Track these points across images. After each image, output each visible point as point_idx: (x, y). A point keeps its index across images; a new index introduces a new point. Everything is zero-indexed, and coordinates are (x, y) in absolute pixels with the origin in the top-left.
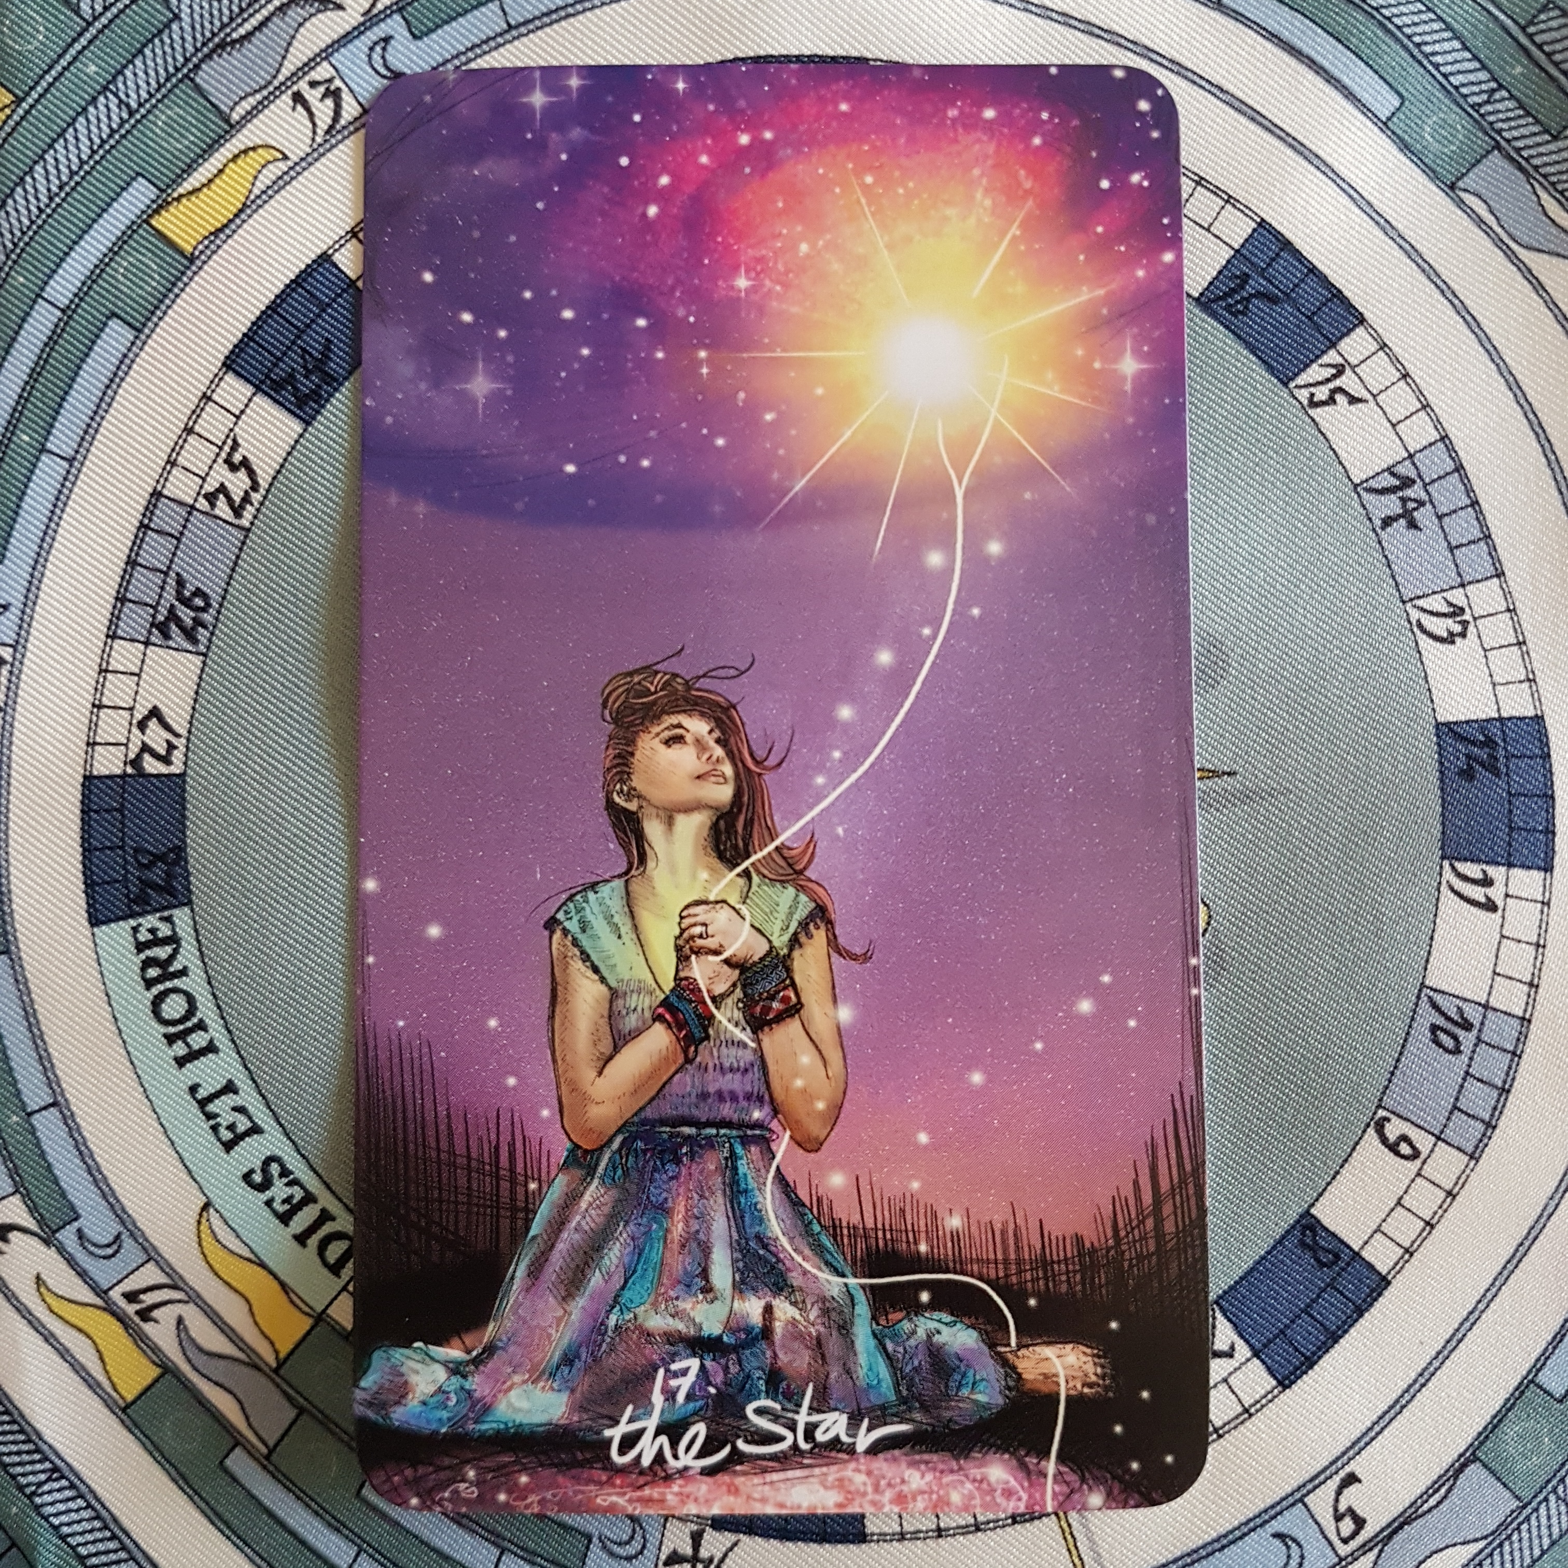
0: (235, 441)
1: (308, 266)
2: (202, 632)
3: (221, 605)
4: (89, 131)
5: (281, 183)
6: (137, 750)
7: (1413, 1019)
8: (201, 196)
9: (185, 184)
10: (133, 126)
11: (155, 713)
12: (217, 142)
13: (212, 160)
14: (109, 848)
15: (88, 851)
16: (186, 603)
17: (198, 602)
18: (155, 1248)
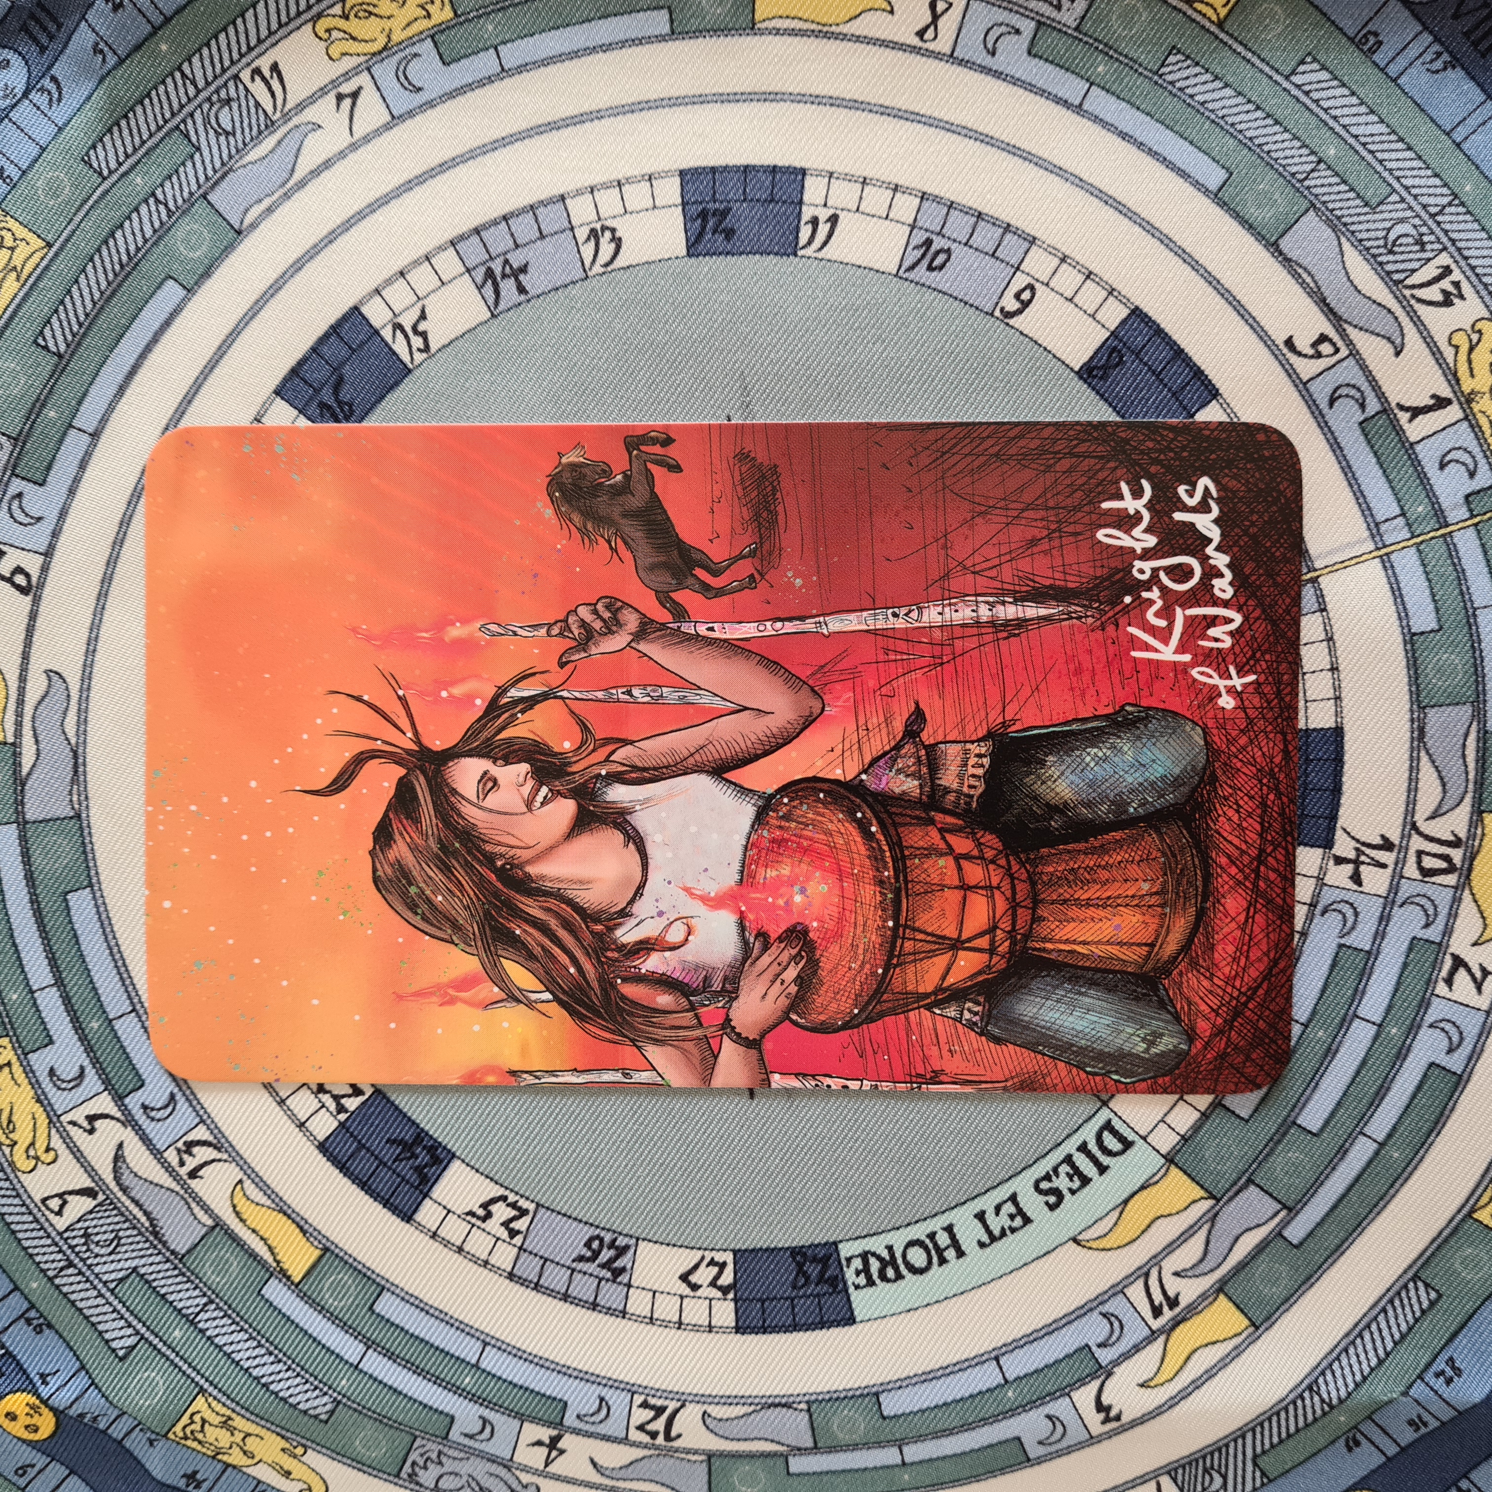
0: (467, 1214)
1: (328, 1159)
2: (621, 1241)
3: (598, 1226)
4: (225, 1334)
5: (261, 1184)
6: (715, 1291)
7: (923, 285)
8: (274, 1245)
9: (265, 1257)
10: (221, 1299)
11: (684, 1278)
12: (230, 1235)
13: (245, 1238)
14: (793, 1310)
15: (795, 1328)
16: (596, 1254)
17: (595, 1245)
18: (1113, 1286)
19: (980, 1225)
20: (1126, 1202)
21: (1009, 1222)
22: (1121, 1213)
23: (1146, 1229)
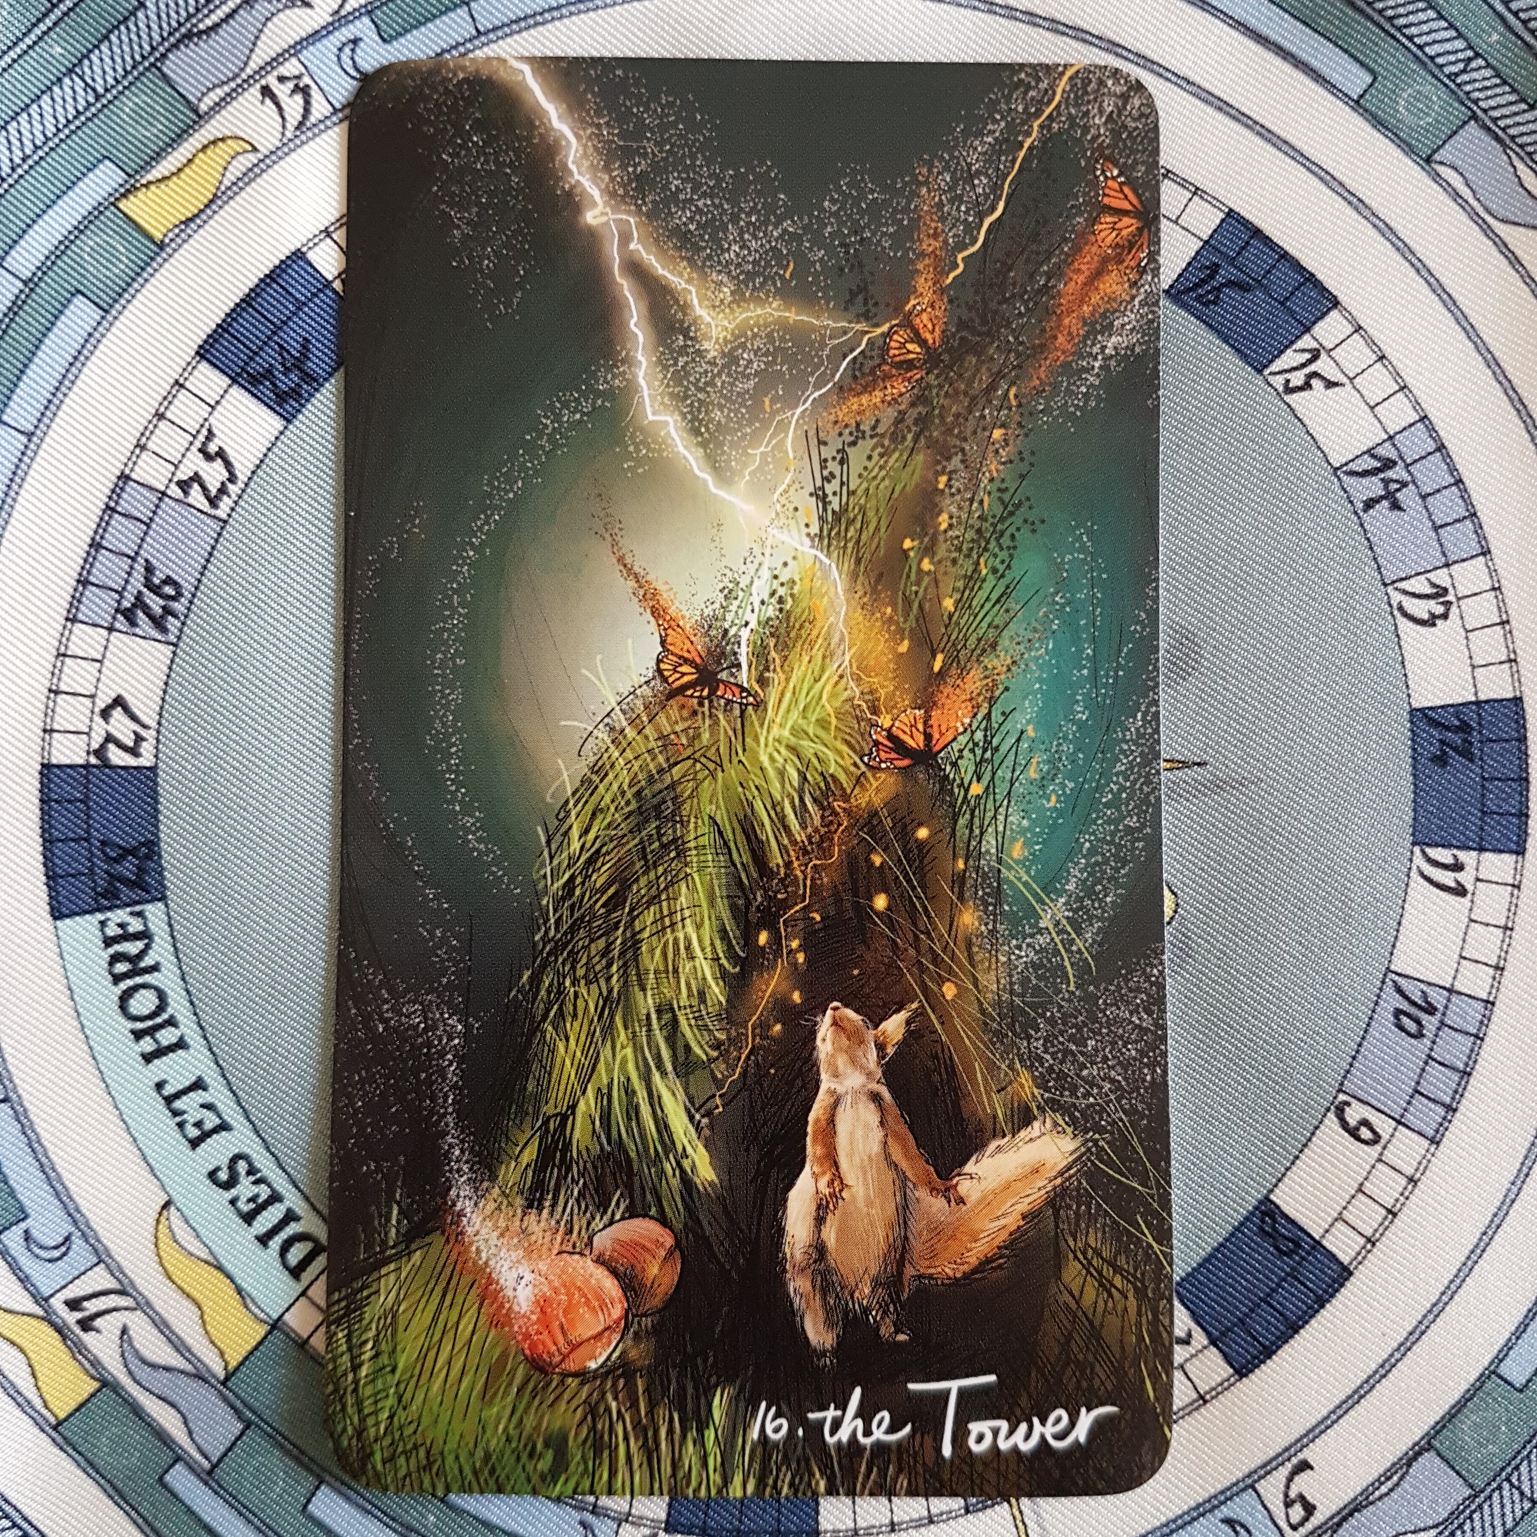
0: (210, 431)
1: (282, 262)
2: (172, 624)
3: (194, 595)
4: (55, 110)
5: (251, 175)
6: (101, 740)
7: (1376, 1003)
8: (171, 184)
9: (154, 172)
10: (100, 111)
11: (119, 702)
12: (185, 131)
13: (181, 149)
14: (73, 840)
15: (48, 842)
16: (155, 590)
17: (169, 590)
18: (106, 1250)
19: (187, 1083)
20: (220, 1268)
21: (192, 1121)
22: (206, 1262)
23: (183, 1291)
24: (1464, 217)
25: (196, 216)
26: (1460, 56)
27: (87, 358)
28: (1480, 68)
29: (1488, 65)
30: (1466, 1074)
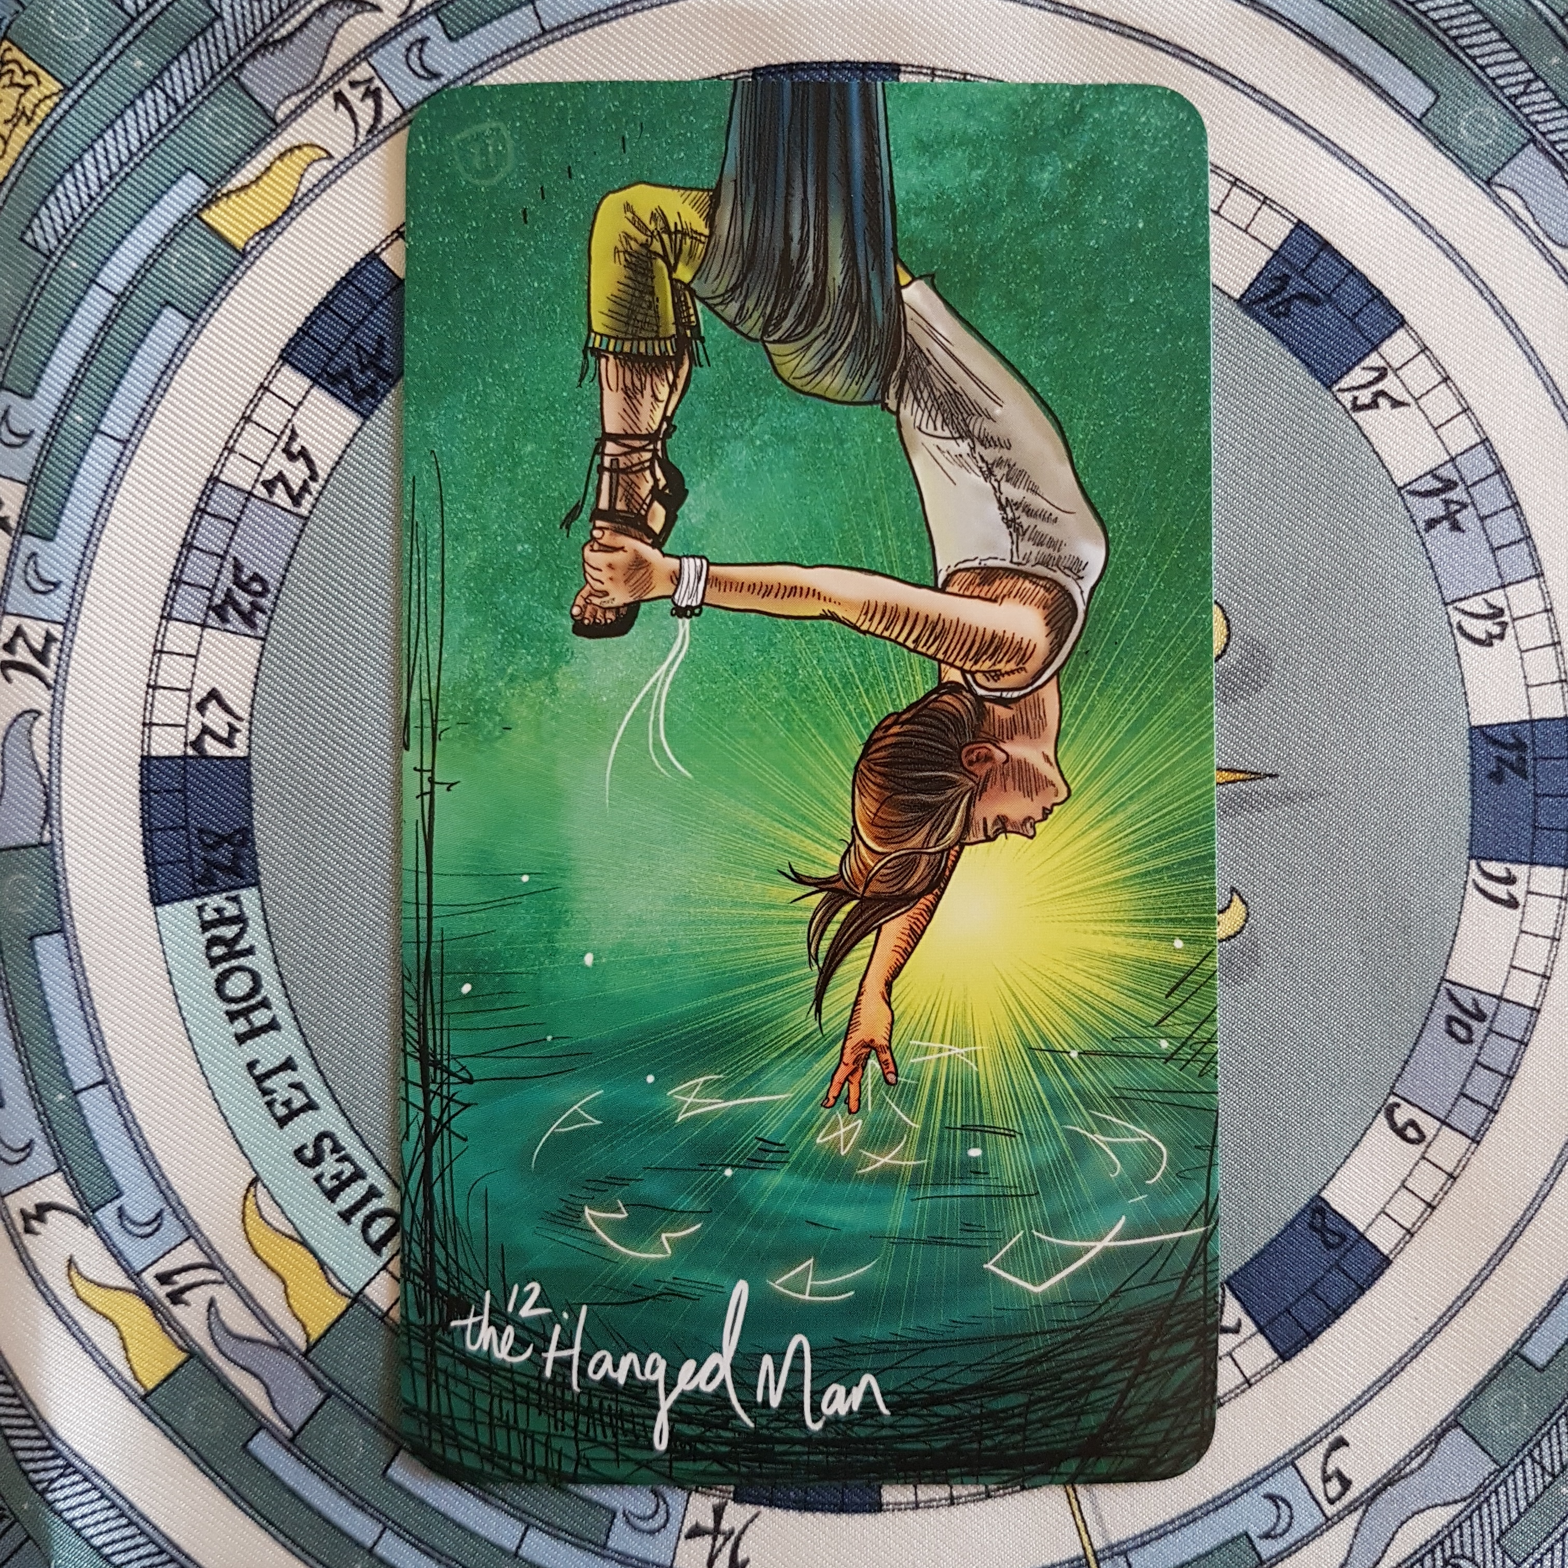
0: (293, 431)
1: (357, 264)
2: (260, 616)
3: (279, 591)
4: (138, 124)
5: (327, 181)
6: (197, 732)
7: (1431, 1010)
8: (250, 192)
9: (234, 181)
10: (182, 122)
11: (213, 695)
12: (263, 139)
14: (171, 828)
15: (148, 831)
16: (244, 587)
17: (256, 586)
18: (196, 1225)
19: (277, 1063)
20: (304, 1243)
21: (281, 1100)
22: (291, 1237)
23: (269, 1267)
24: (1523, 240)
25: (275, 223)
26: (1521, 78)
27: (178, 366)
28: (1539, 91)
29: (1548, 88)
30: (1509, 1078)
